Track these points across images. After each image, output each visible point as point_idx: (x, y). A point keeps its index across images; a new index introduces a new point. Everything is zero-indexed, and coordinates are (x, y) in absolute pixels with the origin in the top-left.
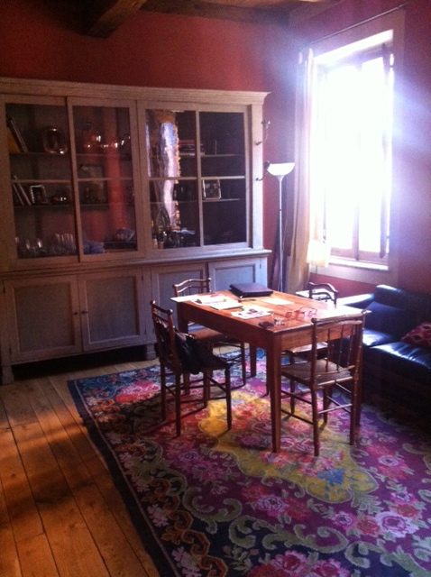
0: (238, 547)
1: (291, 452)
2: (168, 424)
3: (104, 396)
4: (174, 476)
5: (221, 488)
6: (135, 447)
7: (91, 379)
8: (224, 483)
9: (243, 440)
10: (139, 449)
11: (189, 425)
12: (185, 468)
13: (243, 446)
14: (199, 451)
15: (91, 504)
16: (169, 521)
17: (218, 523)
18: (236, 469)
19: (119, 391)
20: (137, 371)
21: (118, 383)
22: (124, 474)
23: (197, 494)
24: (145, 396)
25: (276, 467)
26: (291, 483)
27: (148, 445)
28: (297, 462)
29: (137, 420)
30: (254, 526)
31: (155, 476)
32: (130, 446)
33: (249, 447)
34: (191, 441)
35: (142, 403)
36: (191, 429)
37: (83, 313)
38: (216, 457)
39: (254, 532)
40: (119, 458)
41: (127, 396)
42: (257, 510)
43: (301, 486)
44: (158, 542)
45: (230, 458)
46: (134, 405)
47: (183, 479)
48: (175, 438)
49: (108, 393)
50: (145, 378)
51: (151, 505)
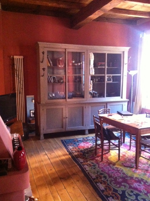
0: (130, 199)
1: (142, 169)
2: (98, 157)
3: (74, 146)
4: (103, 174)
5: (120, 179)
6: (88, 164)
7: (68, 140)
8: (121, 178)
9: (124, 164)
10: (89, 164)
11: (105, 158)
12: (106, 172)
13: (125, 166)
14: (110, 166)
15: (78, 181)
16: (105, 188)
17: (122, 191)
18: (124, 174)
19: (79, 144)
20: (83, 138)
21: (78, 142)
22: (87, 172)
23: (112, 181)
24: (87, 147)
25: (138, 174)
26: (144, 180)
27: (92, 163)
28: (145, 173)
29: (87, 155)
30: (134, 192)
31: (97, 173)
32: (86, 163)
33: (127, 167)
34: (107, 163)
35: (87, 149)
36: (106, 159)
37: (67, 118)
38: (116, 169)
39: (134, 194)
40: (84, 167)
41: (82, 146)
42: (134, 187)
43: (148, 181)
44: (103, 194)
45: (121, 170)
46: (85, 150)
47: (106, 175)
48: (101, 162)
49: (75, 145)
50: (86, 141)
51: (98, 183)
